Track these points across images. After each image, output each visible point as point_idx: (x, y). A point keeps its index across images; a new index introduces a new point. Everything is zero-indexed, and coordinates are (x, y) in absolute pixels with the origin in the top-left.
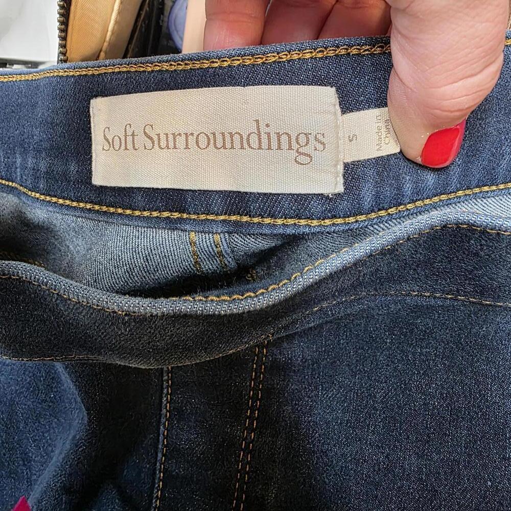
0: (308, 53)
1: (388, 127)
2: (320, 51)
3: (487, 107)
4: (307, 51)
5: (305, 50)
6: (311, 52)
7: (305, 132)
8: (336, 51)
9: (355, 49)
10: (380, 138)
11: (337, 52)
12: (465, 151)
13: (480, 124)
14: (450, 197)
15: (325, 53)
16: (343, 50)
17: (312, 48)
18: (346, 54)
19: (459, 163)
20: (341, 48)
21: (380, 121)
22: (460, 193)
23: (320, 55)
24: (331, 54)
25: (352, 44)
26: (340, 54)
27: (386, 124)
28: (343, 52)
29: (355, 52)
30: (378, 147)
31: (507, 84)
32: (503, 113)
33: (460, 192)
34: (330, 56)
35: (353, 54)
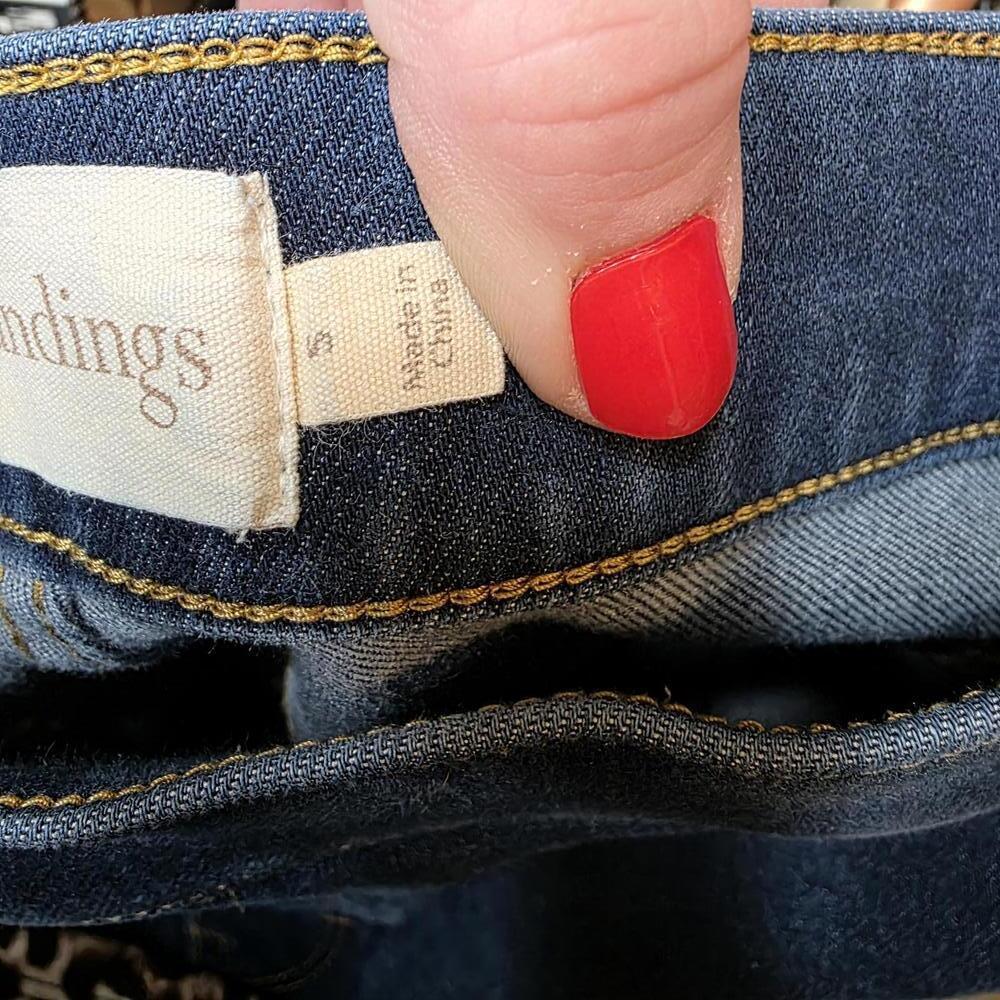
0: (173, 53)
1: (443, 306)
2: (215, 49)
3: (797, 240)
4: (171, 47)
5: (167, 43)
6: (185, 53)
7: (151, 324)
8: (271, 49)
9: (334, 45)
10: (415, 345)
11: (275, 54)
12: (748, 383)
13: (784, 295)
14: (718, 531)
15: (233, 56)
16: (295, 47)
17: (190, 40)
18: (306, 61)
19: (733, 421)
20: (286, 40)
21: (412, 285)
22: (745, 513)
23: (214, 62)
24: (253, 57)
25: (326, 29)
26: (284, 59)
27: (435, 296)
28: (295, 53)
29: (335, 54)
30: (408, 377)
31: (848, 172)
32: (841, 259)
33: (745, 510)
34: (250, 67)
35: (327, 63)
